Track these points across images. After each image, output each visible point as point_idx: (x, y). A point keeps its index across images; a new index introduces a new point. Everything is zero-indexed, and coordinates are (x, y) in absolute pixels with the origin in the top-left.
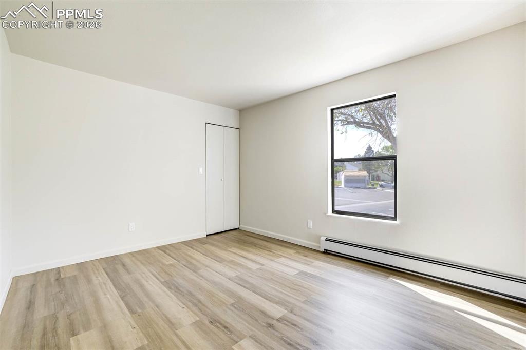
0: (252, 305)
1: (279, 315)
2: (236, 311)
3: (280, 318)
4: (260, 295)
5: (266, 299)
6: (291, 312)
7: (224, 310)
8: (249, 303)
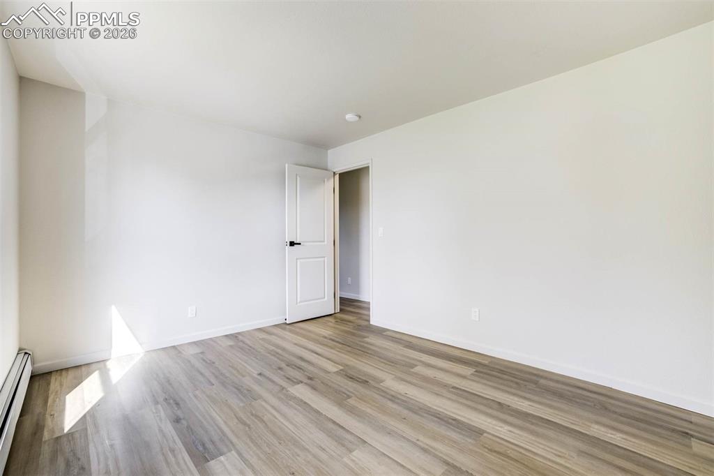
0: (326, 396)
1: (299, 386)
2: (344, 391)
3: (298, 384)
4: (312, 408)
5: (305, 403)
6: (283, 388)
7: (357, 391)
8: (329, 399)
